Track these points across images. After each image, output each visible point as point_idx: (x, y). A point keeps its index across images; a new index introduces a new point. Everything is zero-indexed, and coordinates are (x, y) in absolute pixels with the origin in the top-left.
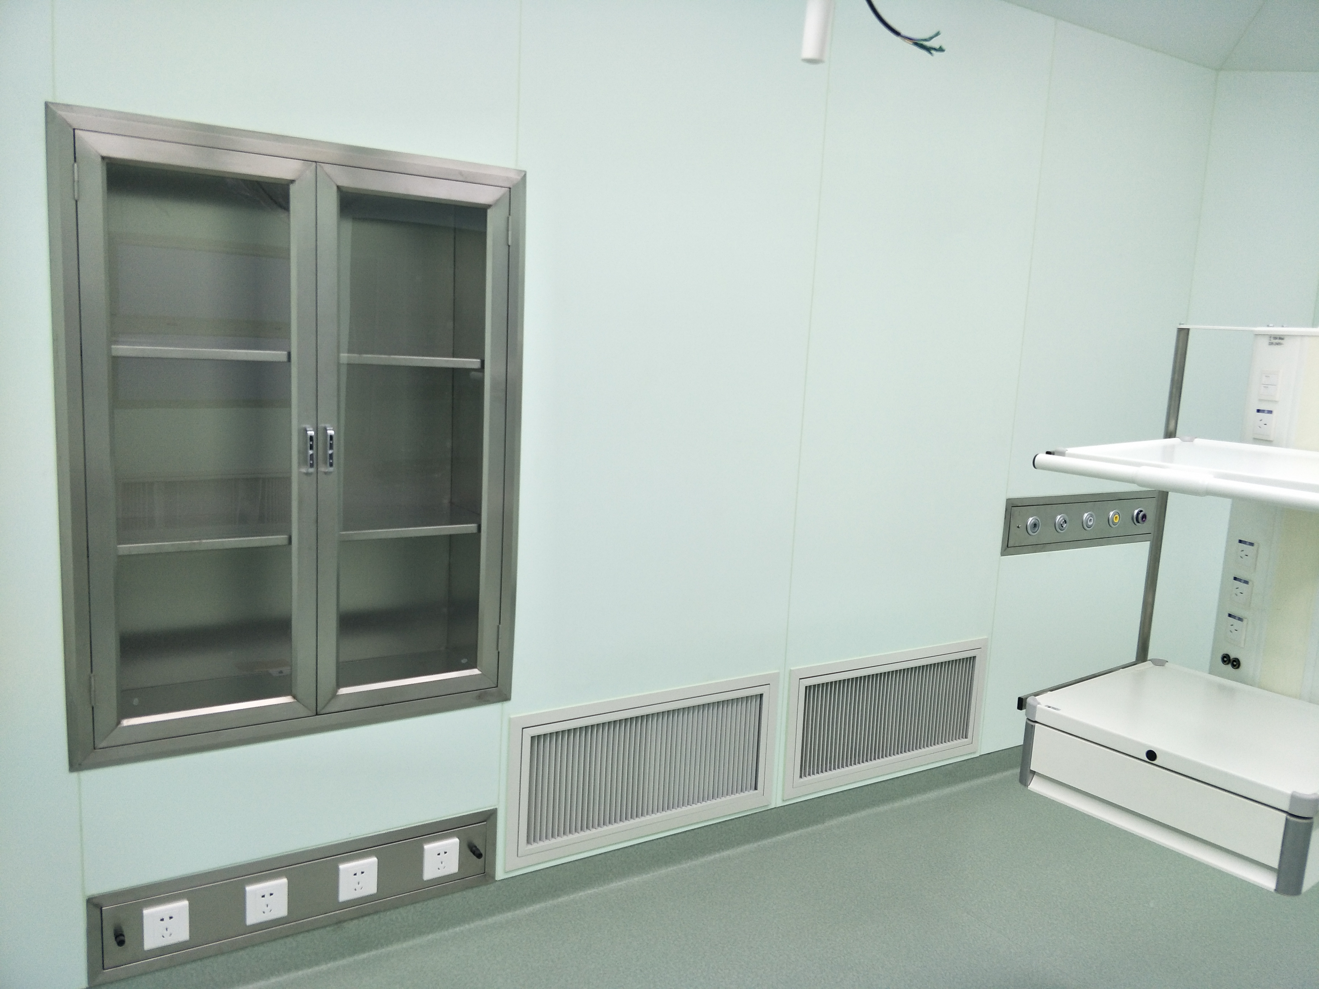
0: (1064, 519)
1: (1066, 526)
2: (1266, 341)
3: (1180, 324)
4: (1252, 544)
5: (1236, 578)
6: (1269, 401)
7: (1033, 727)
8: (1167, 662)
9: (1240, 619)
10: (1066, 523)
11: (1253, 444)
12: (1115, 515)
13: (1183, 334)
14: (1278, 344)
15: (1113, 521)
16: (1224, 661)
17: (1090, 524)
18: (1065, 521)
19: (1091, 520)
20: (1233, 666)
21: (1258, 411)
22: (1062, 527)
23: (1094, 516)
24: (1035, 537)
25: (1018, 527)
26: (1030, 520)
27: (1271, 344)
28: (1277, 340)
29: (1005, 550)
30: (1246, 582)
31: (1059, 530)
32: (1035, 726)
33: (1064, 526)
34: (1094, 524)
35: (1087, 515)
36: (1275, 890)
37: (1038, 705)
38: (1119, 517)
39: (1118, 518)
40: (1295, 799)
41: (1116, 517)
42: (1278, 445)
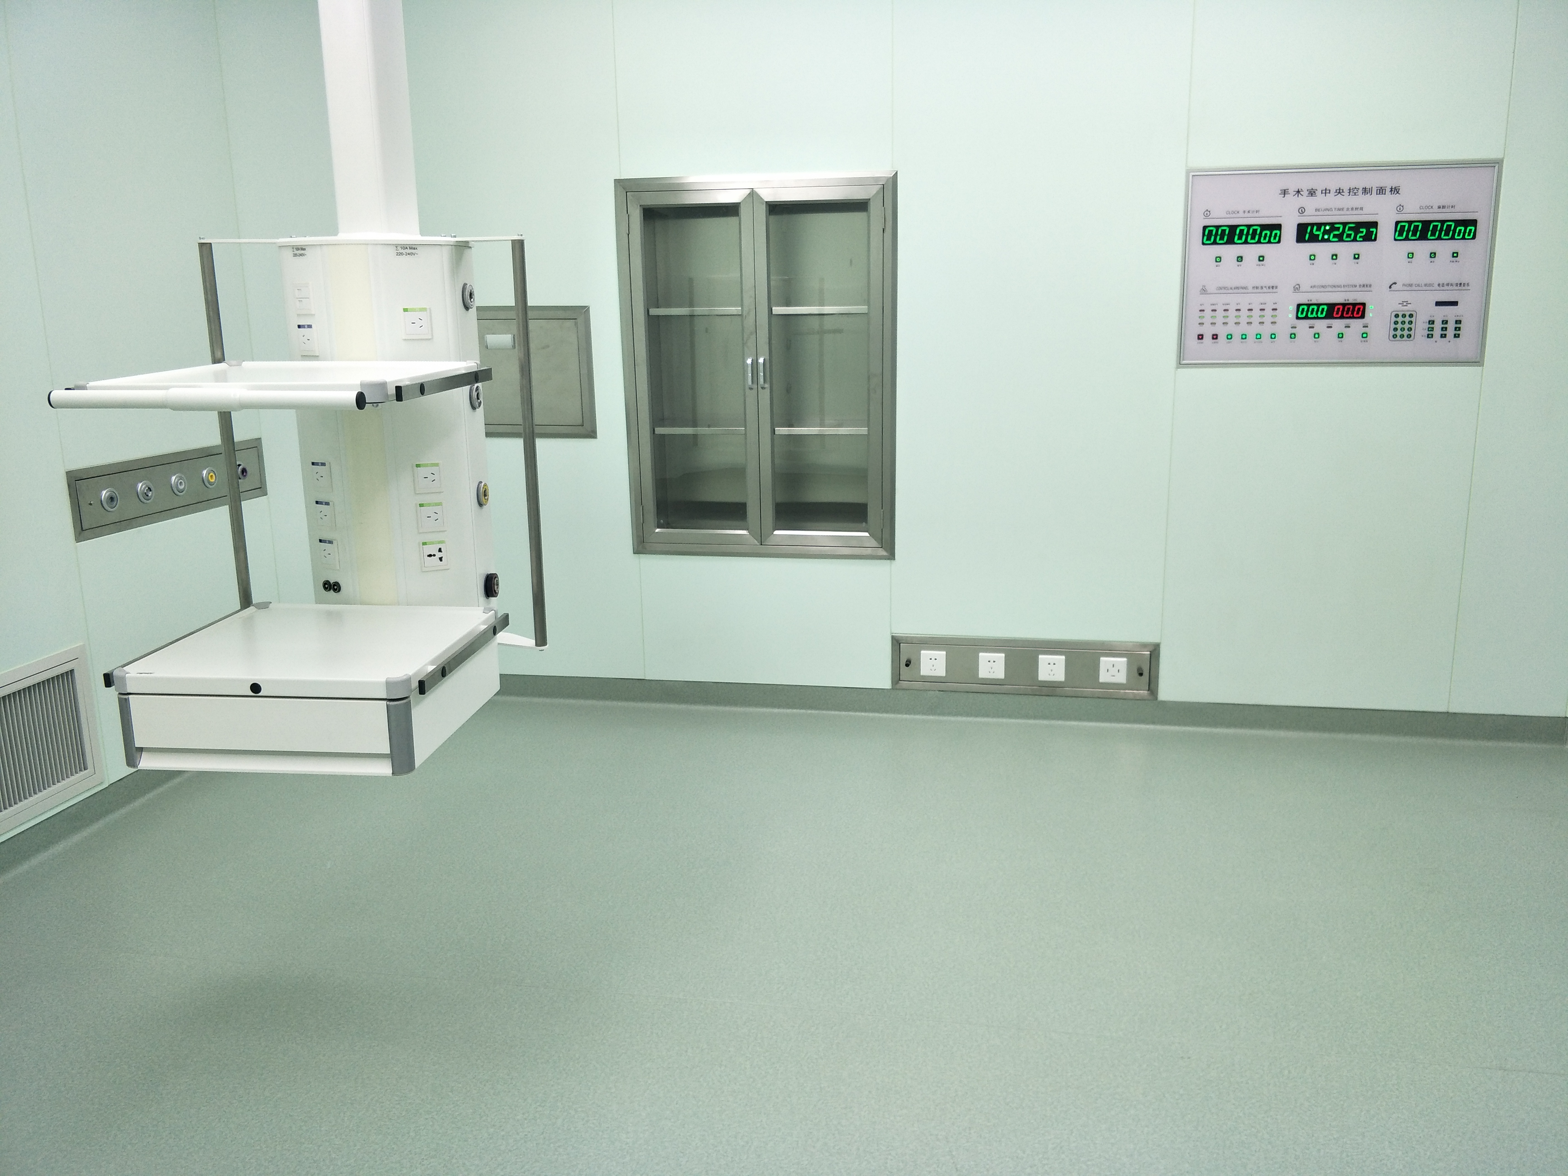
0: (147, 486)
1: (152, 496)
2: (289, 253)
3: (200, 238)
4: (323, 464)
5: (318, 501)
6: (306, 315)
7: (127, 700)
8: (271, 603)
9: (330, 542)
10: (151, 490)
11: (302, 360)
12: (209, 474)
13: (206, 250)
14: (301, 255)
15: (209, 482)
16: (325, 589)
17: (181, 487)
18: (149, 488)
19: (181, 482)
20: (335, 590)
21: (299, 327)
22: (148, 496)
23: (185, 478)
24: (115, 513)
25: (91, 504)
26: (104, 494)
27: (295, 255)
28: (299, 250)
29: (80, 534)
30: (327, 504)
31: (145, 501)
32: (129, 698)
33: (149, 495)
34: (186, 487)
35: (175, 478)
36: (393, 773)
37: (127, 675)
38: (215, 474)
39: (214, 476)
40: (389, 684)
41: (211, 476)
42: (325, 359)
